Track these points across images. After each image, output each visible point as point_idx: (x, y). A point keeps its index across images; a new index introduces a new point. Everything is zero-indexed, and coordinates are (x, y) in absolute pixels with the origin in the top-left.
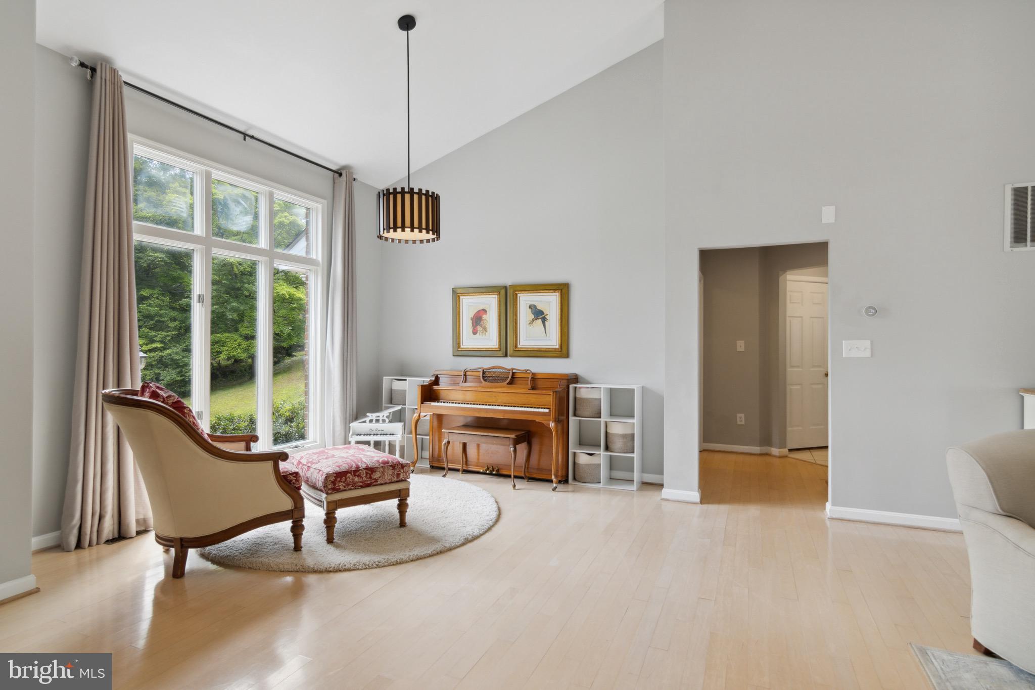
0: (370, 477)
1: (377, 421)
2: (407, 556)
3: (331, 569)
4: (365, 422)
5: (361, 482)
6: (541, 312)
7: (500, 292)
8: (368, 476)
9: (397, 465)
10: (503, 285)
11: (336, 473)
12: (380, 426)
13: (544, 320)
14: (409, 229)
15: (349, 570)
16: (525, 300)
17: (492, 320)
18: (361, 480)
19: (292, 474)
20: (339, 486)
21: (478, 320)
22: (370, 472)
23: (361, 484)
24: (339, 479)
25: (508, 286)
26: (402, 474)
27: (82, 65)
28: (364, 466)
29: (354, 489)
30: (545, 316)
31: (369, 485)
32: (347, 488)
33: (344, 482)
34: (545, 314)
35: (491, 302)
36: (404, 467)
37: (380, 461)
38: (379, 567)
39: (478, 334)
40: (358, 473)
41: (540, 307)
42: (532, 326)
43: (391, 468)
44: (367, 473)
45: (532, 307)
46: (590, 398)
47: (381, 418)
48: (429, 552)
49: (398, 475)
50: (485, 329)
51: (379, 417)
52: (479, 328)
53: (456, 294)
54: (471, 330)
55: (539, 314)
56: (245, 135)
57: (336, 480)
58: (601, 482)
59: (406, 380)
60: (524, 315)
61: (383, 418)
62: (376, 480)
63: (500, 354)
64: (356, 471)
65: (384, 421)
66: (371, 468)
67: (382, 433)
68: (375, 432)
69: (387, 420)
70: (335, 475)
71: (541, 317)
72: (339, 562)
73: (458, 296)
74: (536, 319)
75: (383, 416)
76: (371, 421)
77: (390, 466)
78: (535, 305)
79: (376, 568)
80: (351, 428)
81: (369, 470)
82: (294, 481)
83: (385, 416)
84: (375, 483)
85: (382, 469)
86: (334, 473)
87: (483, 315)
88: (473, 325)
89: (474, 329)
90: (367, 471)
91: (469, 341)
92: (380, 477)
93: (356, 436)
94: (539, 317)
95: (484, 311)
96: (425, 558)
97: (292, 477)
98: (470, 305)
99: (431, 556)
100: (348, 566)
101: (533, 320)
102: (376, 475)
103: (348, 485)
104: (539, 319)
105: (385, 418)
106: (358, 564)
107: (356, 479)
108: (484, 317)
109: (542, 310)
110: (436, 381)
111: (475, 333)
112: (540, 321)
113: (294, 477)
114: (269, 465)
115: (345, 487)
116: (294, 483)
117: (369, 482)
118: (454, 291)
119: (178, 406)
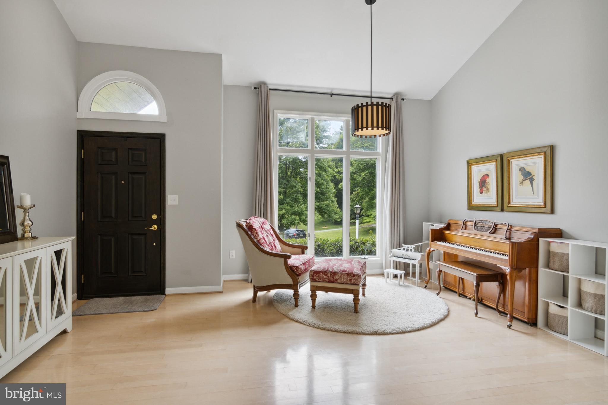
0: (333, 278)
1: (407, 250)
2: (330, 327)
3: (295, 319)
4: (401, 249)
5: (327, 279)
6: (529, 174)
7: (497, 160)
8: (332, 276)
9: (351, 274)
10: (499, 154)
11: (314, 271)
12: (409, 254)
13: (532, 180)
14: (365, 129)
15: (300, 323)
16: (516, 164)
17: (492, 182)
18: (327, 278)
19: (294, 267)
20: (315, 278)
21: (483, 183)
22: (333, 275)
23: (327, 280)
24: (315, 274)
25: (503, 154)
26: (353, 280)
27: (255, 88)
28: (331, 270)
29: (324, 282)
30: (532, 177)
31: (333, 282)
32: (320, 280)
33: (318, 277)
34: (533, 175)
35: (491, 168)
36: (355, 276)
37: (342, 270)
38: (314, 327)
39: (483, 194)
40: (326, 274)
41: (528, 169)
42: (522, 186)
43: (346, 275)
44: (331, 275)
45: (522, 170)
46: (560, 253)
47: (410, 249)
48: (344, 330)
49: (351, 280)
50: (488, 189)
51: (409, 247)
52: (484, 189)
53: (469, 164)
54: (479, 190)
55: (527, 175)
56: (332, 95)
57: (314, 274)
58: (569, 334)
59: (433, 225)
60: (516, 176)
61: (411, 249)
62: (337, 280)
63: (498, 209)
64: (325, 272)
65: (411, 250)
66: (334, 272)
67: (409, 258)
68: (405, 257)
69: (413, 250)
70: (314, 272)
71: (529, 177)
72: (299, 317)
73: (470, 165)
74: (525, 180)
75: (411, 248)
76: (404, 249)
77: (346, 273)
78: (524, 168)
79: (312, 327)
80: (392, 252)
81: (333, 273)
82: (295, 270)
83: (412, 248)
84: (336, 282)
85: (340, 274)
86: (313, 271)
87: (486, 179)
88: (480, 187)
89: (481, 190)
90: (332, 274)
91: (478, 199)
92: (339, 279)
93: (393, 257)
94: (527, 178)
95: (487, 175)
96: (340, 332)
97: (294, 268)
98: (478, 171)
99: (344, 332)
100: (301, 321)
101: (523, 181)
102: (337, 277)
103: (320, 279)
104: (527, 179)
105: (412, 249)
106: (306, 322)
107: (325, 277)
108: (487, 180)
109: (530, 171)
110: (448, 227)
111: (481, 193)
112: (528, 181)
113: (295, 268)
114: (282, 260)
115: (318, 279)
116: (296, 272)
117: (332, 280)
118: (468, 162)
119: (251, 227)
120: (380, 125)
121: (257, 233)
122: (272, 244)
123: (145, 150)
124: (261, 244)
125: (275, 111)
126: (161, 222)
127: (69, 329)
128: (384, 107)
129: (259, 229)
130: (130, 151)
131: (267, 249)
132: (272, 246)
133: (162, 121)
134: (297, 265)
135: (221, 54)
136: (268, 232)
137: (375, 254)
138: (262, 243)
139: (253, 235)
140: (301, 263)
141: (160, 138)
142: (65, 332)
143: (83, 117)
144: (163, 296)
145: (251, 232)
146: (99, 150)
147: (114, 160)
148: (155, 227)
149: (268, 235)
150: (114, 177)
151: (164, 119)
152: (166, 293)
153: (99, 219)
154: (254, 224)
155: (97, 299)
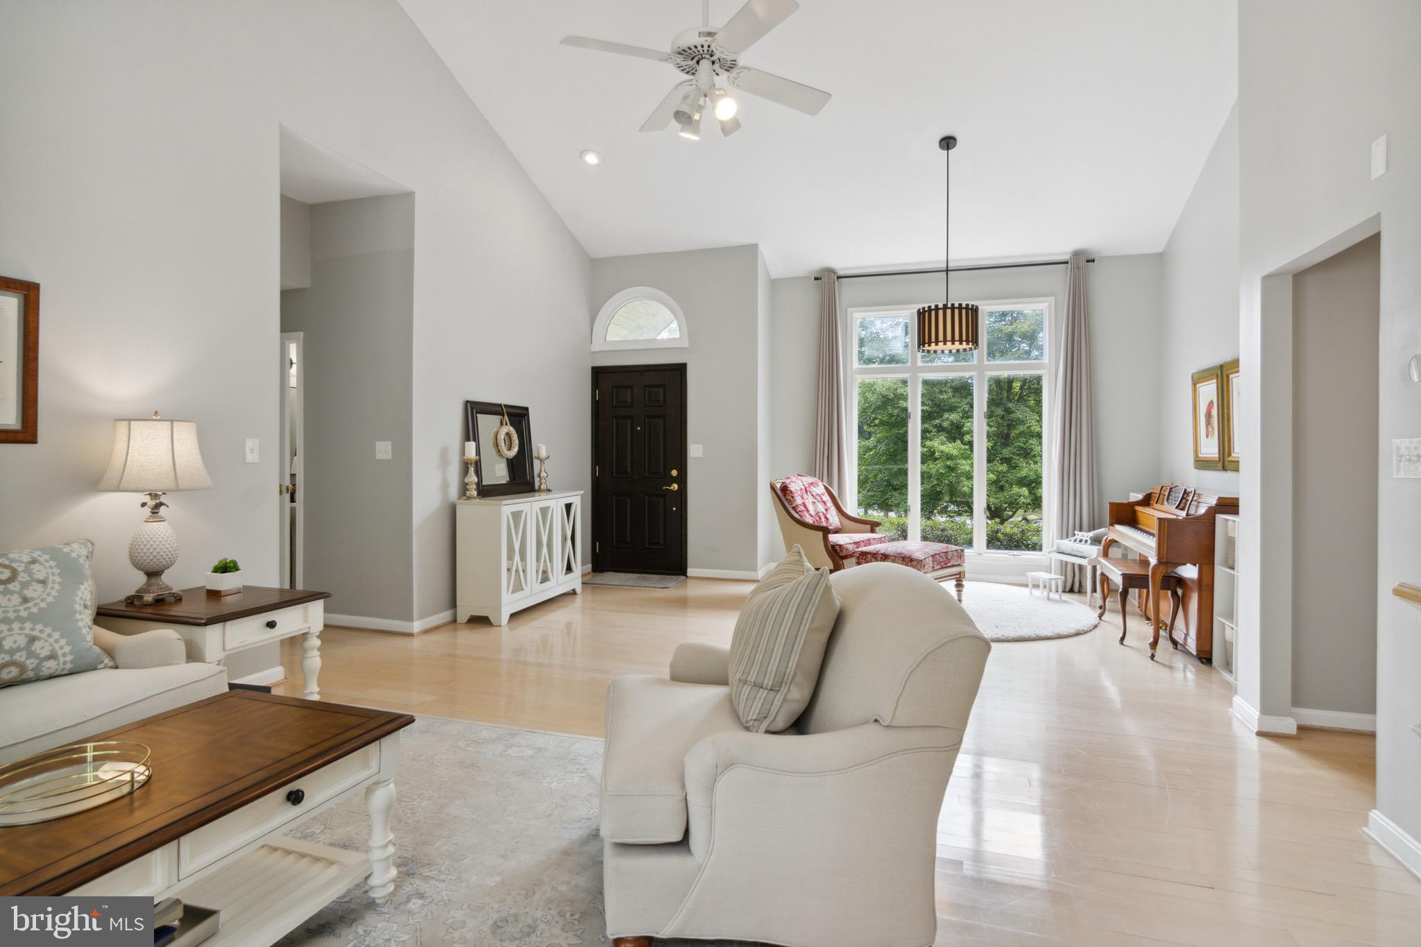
1: (1081, 541)
4: (1071, 540)
14: (942, 343)
19: (837, 545)
21: (1209, 417)
27: (816, 279)
39: (1209, 438)
47: (1085, 539)
50: (1213, 429)
51: (1084, 536)
52: (1210, 429)
53: (1194, 381)
54: (1205, 431)
63: (1220, 466)
65: (1086, 542)
67: (1082, 555)
68: (1075, 553)
69: (1089, 541)
73: (1195, 384)
76: (1076, 540)
83: (1088, 537)
87: (1211, 409)
88: (1206, 425)
89: (1207, 430)
91: (1204, 448)
93: (1060, 554)
95: (1212, 403)
97: (837, 547)
98: (1203, 395)
105: (1088, 539)
108: (1213, 412)
111: (1207, 436)
114: (820, 534)
116: (838, 552)
118: (1192, 378)
119: (785, 489)
120: (964, 338)
121: (792, 497)
122: (821, 514)
123: (663, 386)
124: (797, 513)
125: (850, 310)
126: (682, 479)
127: (579, 591)
128: (970, 311)
129: (799, 492)
130: (647, 389)
131: (809, 520)
132: (820, 518)
133: (683, 346)
134: (842, 543)
135: (756, 243)
136: (818, 497)
137: (1041, 550)
138: (800, 511)
139: (787, 500)
140: (851, 541)
141: (680, 370)
142: (574, 593)
143: (597, 350)
144: (683, 577)
145: (785, 496)
146: (614, 389)
147: (629, 401)
148: (675, 487)
149: (816, 501)
150: (629, 422)
151: (686, 344)
152: (688, 574)
153: (614, 475)
154: (792, 484)
155: (611, 573)
